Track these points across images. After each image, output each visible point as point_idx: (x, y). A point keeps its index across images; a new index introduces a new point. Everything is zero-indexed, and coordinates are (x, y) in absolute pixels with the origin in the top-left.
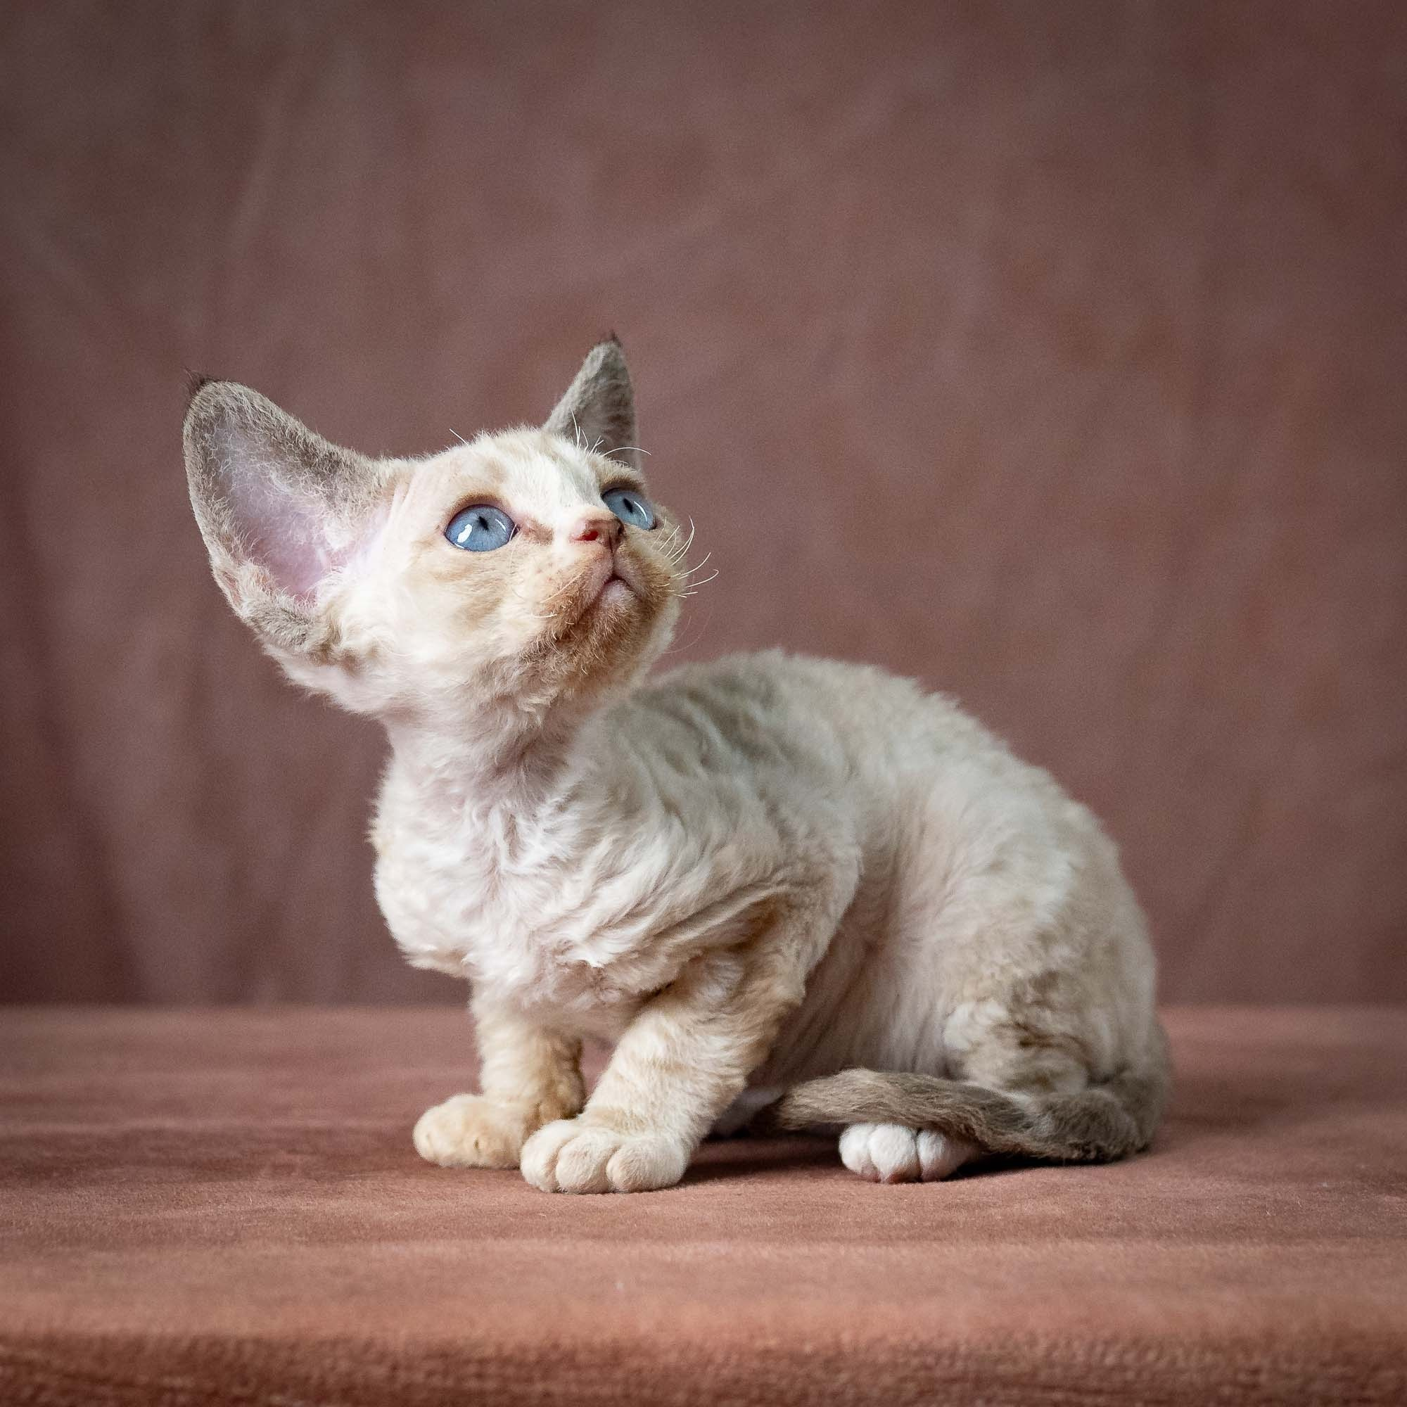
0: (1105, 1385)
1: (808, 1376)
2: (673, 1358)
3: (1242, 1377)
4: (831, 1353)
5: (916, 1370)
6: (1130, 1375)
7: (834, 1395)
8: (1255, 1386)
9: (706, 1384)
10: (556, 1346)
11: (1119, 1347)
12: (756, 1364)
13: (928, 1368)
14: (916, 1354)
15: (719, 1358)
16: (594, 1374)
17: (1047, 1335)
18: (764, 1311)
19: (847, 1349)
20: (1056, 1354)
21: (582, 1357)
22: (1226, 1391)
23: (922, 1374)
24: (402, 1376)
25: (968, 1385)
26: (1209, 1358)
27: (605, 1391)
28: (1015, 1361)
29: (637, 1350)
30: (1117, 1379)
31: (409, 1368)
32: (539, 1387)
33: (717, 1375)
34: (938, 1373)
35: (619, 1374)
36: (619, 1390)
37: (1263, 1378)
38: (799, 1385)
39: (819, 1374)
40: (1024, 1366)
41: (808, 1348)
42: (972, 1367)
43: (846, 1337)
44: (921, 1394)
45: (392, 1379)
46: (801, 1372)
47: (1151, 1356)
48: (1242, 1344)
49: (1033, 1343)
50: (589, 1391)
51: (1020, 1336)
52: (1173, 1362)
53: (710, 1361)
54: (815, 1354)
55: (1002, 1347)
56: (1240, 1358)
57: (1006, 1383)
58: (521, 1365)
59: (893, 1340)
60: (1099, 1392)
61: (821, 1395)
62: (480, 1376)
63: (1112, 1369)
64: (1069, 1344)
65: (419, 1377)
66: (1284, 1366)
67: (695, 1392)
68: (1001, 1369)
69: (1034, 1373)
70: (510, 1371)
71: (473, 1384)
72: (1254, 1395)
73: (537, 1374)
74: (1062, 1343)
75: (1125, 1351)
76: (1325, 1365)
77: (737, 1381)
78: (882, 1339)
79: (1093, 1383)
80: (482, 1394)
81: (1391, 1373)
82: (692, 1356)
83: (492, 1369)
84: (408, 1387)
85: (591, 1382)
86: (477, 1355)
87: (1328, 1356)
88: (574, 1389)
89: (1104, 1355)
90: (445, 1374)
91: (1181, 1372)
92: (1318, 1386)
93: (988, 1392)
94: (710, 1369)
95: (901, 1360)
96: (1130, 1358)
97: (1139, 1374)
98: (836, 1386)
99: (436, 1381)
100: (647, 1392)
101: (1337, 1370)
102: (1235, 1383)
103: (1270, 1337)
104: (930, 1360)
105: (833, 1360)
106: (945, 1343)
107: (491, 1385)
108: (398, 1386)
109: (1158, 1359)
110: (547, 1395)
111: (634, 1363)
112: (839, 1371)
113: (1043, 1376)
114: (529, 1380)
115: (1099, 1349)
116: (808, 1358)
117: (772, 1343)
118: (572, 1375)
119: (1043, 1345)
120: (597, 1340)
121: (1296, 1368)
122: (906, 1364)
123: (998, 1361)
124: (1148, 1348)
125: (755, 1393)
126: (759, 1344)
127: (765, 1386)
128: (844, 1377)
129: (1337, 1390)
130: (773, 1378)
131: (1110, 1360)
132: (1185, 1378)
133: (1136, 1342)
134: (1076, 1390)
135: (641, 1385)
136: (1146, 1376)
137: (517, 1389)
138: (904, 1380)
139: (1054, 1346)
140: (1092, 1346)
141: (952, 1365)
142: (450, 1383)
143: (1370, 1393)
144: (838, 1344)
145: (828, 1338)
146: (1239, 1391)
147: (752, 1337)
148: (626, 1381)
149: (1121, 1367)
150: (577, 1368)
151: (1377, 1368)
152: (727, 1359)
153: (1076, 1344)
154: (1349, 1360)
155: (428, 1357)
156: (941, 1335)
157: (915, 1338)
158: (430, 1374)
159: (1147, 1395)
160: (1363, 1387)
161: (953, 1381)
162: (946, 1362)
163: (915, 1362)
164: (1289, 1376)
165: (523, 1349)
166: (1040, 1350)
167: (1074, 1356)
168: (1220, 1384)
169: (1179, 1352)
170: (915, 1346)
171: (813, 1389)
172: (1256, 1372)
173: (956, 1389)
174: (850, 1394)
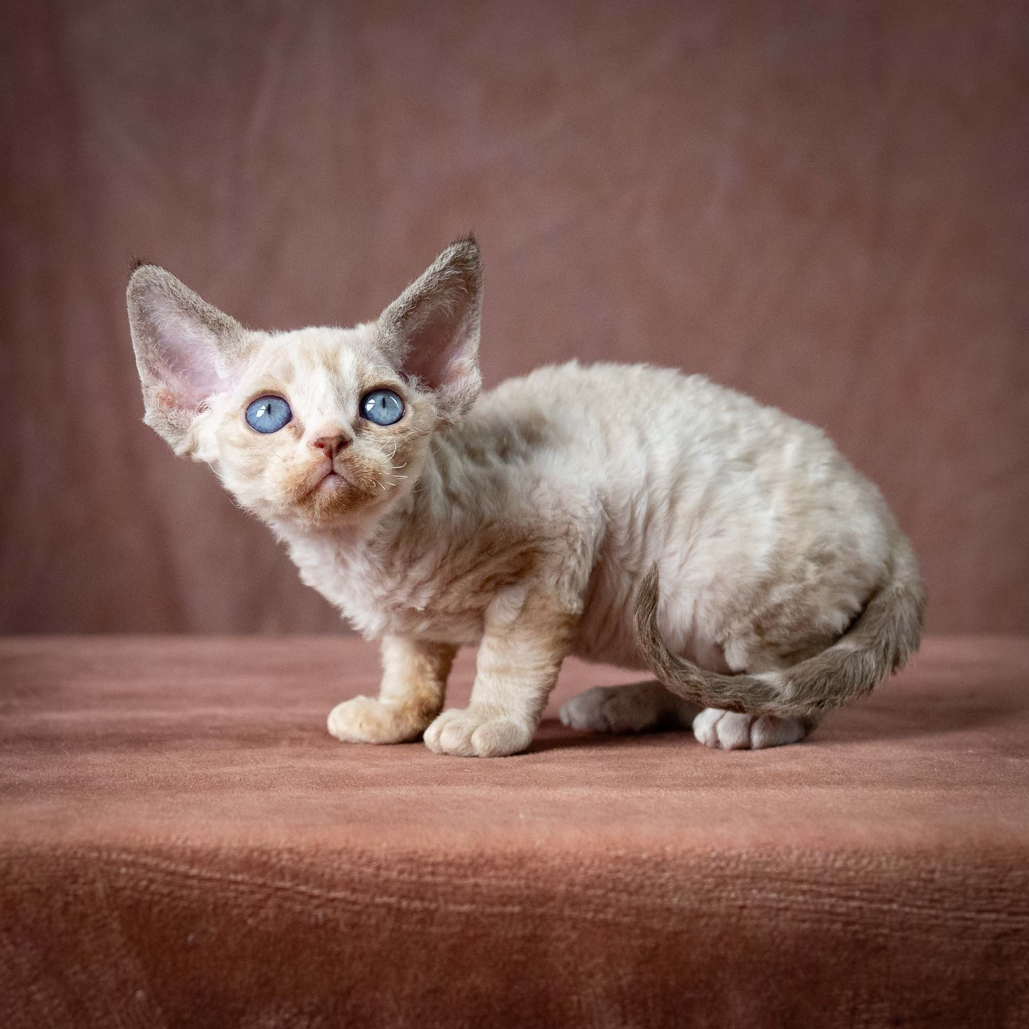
0: (836, 880)
1: (644, 874)
2: (558, 861)
3: (923, 875)
4: (659, 859)
5: (713, 870)
6: (852, 874)
7: (661, 885)
8: (931, 881)
9: (579, 878)
10: (481, 855)
11: (844, 856)
12: (611, 866)
13: (722, 869)
14: (714, 860)
15: (587, 862)
16: (506, 872)
17: (798, 848)
18: (616, 831)
19: (670, 858)
20: (804, 860)
21: (499, 862)
22: (914, 884)
23: (717, 873)
24: (383, 873)
25: (748, 880)
26: (902, 862)
27: (514, 883)
28: (778, 865)
29: (534, 857)
30: (842, 875)
31: (388, 868)
32: (472, 881)
33: (585, 873)
34: (728, 872)
35: (523, 873)
36: (523, 882)
37: (937, 875)
38: (638, 880)
39: (651, 873)
40: (783, 868)
41: (644, 856)
42: (750, 868)
43: (669, 849)
44: (717, 886)
45: (376, 876)
46: (640, 871)
47: (865, 861)
48: (923, 853)
49: (789, 853)
50: (504, 883)
51: (780, 848)
52: (879, 865)
53: (581, 864)
54: (649, 858)
55: (769, 856)
56: (922, 863)
57: (771, 879)
58: (460, 866)
59: (699, 851)
60: (831, 884)
61: (653, 885)
62: (433, 874)
63: (840, 870)
64: (812, 855)
65: (394, 874)
66: (950, 868)
67: (572, 884)
68: (768, 869)
69: (789, 874)
70: (452, 870)
71: (429, 879)
72: (931, 886)
73: (469, 872)
74: (808, 853)
75: (848, 858)
76: (977, 868)
77: (599, 877)
78: (691, 850)
79: (829, 880)
80: (436, 884)
81: (1019, 873)
82: (570, 860)
83: (442, 869)
84: (387, 880)
85: (505, 878)
86: (431, 860)
87: (979, 861)
88: (494, 881)
89: (835, 860)
90: (411, 873)
91: (884, 871)
92: (972, 881)
93: (760, 885)
94: (582, 869)
95: (704, 864)
96: (851, 863)
97: (857, 872)
98: (662, 881)
99: (405, 876)
100: (541, 885)
101: (985, 870)
102: (919, 879)
103: (942, 849)
104: (723, 864)
105: (660, 864)
106: (733, 853)
107: (440, 879)
108: (381, 879)
109: (870, 863)
110: (476, 885)
111: (533, 865)
112: (664, 871)
113: (795, 874)
114: (465, 876)
115: (832, 857)
116: (645, 862)
117: (621, 853)
118: (492, 873)
119: (796, 853)
120: (508, 850)
121: (959, 869)
122: (707, 867)
123: (767, 864)
124: (863, 857)
125: (610, 885)
126: (613, 853)
127: (616, 881)
128: (667, 875)
129: (985, 883)
130: (621, 875)
131: (838, 864)
132: (887, 875)
133: (855, 852)
134: (816, 883)
135: (537, 879)
136: (862, 873)
137: (457, 882)
138: (705, 877)
139: (803, 855)
140: (828, 855)
141: (738, 866)
142: (414, 878)
143: (1004, 886)
144: (663, 854)
145: (657, 849)
146: (921, 884)
147: (608, 849)
148: (527, 878)
149: (846, 868)
150: (496, 869)
151: (1011, 869)
152: (592, 862)
153: (817, 854)
154: (992, 864)
155: (400, 861)
156: (729, 849)
157: (713, 850)
158: (401, 872)
159: (862, 887)
160: (1001, 882)
161: (738, 877)
162: (733, 864)
163: (713, 865)
164: (954, 874)
165: (461, 856)
166: (793, 858)
167: (815, 862)
168: (909, 880)
169: (883, 859)
170: (713, 855)
171: (647, 882)
172: (932, 871)
173: (739, 882)
174: (671, 886)
